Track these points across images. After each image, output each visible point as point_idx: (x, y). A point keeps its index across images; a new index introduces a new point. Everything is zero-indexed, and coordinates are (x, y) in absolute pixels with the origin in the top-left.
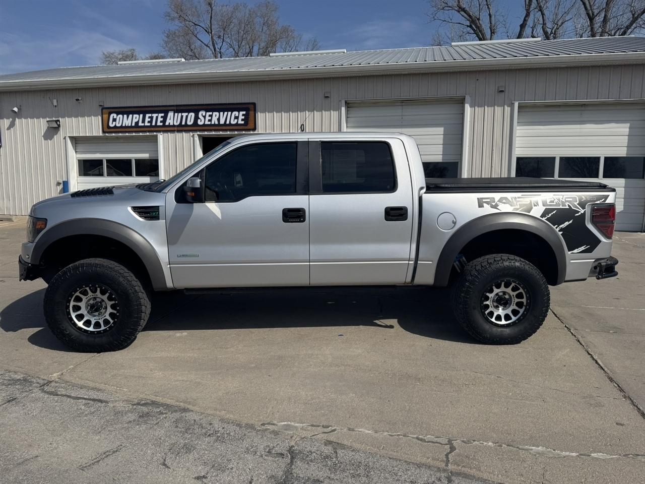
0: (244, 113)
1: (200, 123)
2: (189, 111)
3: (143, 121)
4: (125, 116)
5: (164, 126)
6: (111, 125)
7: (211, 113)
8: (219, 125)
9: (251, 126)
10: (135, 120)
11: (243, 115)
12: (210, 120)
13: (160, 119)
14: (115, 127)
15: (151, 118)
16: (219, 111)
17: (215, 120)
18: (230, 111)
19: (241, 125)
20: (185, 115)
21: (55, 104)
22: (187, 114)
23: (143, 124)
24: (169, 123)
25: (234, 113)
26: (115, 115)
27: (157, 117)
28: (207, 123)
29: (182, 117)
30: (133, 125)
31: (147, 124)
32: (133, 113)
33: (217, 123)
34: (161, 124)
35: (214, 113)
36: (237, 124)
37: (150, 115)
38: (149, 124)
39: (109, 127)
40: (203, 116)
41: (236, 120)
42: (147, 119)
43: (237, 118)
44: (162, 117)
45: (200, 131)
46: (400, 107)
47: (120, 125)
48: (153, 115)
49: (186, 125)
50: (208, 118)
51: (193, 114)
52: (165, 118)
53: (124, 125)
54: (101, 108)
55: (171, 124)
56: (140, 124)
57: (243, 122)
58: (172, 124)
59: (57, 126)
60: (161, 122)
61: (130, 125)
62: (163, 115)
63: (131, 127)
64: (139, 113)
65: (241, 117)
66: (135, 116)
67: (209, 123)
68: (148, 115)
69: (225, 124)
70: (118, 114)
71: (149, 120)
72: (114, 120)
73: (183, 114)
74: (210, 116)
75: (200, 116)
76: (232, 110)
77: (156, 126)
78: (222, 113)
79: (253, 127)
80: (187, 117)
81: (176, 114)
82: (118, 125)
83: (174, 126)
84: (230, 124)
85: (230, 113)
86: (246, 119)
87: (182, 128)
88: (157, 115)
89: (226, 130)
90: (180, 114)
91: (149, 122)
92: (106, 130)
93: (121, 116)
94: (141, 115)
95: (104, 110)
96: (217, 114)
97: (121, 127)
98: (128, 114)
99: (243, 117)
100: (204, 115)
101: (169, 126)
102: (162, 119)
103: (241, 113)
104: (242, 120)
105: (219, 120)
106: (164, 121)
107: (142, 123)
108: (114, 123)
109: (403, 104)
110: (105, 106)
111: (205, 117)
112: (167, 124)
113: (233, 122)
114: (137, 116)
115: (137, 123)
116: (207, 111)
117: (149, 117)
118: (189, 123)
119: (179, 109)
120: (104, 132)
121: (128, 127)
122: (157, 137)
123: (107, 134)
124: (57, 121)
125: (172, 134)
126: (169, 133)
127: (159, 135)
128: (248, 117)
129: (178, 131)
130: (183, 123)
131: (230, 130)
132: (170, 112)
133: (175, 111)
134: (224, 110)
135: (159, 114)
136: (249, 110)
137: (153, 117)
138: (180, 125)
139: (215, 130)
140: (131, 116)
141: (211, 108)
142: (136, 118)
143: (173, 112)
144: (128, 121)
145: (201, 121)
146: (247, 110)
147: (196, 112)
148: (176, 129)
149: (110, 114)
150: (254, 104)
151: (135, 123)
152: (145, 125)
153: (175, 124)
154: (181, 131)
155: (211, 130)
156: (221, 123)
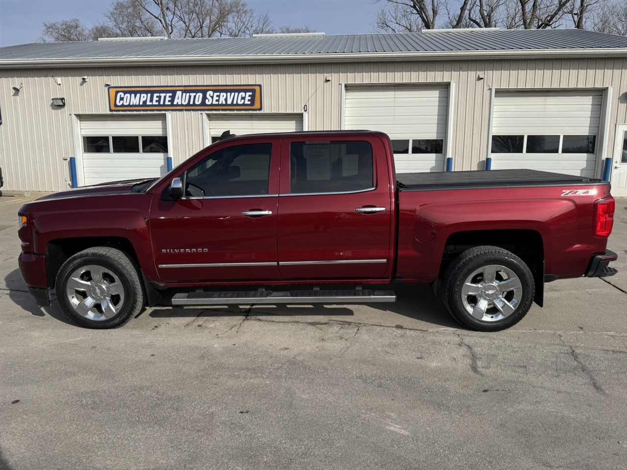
0: (251, 94)
1: (207, 102)
2: (197, 92)
3: (151, 100)
4: (133, 95)
5: (172, 105)
6: (118, 103)
7: (218, 94)
8: (226, 105)
9: (257, 106)
10: (143, 99)
11: (249, 96)
13: (168, 99)
14: (123, 105)
15: (159, 97)
16: (226, 91)
17: (222, 100)
18: (237, 92)
19: (247, 105)
20: (193, 95)
21: (59, 82)
22: (195, 94)
23: (151, 103)
24: (178, 103)
25: (241, 94)
26: (122, 94)
27: (165, 97)
28: (215, 102)
29: (190, 97)
30: (141, 103)
31: (155, 103)
32: (141, 92)
33: (224, 103)
34: (170, 103)
35: (222, 94)
36: (244, 105)
37: (158, 95)
38: (157, 103)
39: (116, 105)
40: (211, 97)
41: (243, 101)
42: (155, 99)
43: (243, 98)
44: (170, 97)
45: (208, 110)
46: (394, 91)
47: (128, 103)
48: (161, 94)
49: (194, 105)
50: (215, 98)
51: (201, 95)
52: (173, 98)
53: (131, 104)
55: (179, 104)
56: (148, 103)
57: (249, 103)
58: (180, 104)
59: (61, 104)
60: (169, 101)
61: (137, 104)
62: (171, 94)
63: (139, 106)
64: (146, 92)
65: (248, 98)
66: (142, 95)
67: (217, 103)
68: (155, 95)
69: (232, 104)
70: (125, 93)
71: (157, 99)
72: (122, 99)
73: (191, 94)
74: (217, 96)
75: (208, 96)
76: (239, 91)
77: (164, 105)
78: (229, 94)
79: (259, 107)
80: (195, 97)
81: (184, 94)
82: (125, 104)
83: (182, 105)
84: (237, 105)
85: (237, 94)
86: (252, 100)
87: (190, 107)
88: (165, 94)
89: (233, 110)
90: (188, 94)
91: (157, 101)
92: (113, 108)
93: (128, 95)
94: (149, 95)
95: (110, 90)
96: (225, 94)
97: (129, 105)
98: (136, 93)
99: (250, 98)
100: (212, 95)
101: (177, 105)
102: (170, 99)
103: (248, 94)
104: (249, 100)
105: (226, 100)
106: (172, 101)
107: (150, 102)
108: (122, 102)
109: (396, 88)
110: (112, 86)
111: (212, 97)
112: (175, 103)
113: (239, 102)
114: (145, 95)
115: (145, 102)
116: (214, 91)
117: (157, 97)
118: (197, 103)
120: (111, 110)
121: (136, 106)
122: (165, 115)
123: (114, 113)
124: (62, 99)
125: (180, 113)
126: (177, 112)
127: (167, 113)
128: (255, 98)
129: (186, 110)
130: (191, 103)
131: (238, 110)
132: (178, 92)
133: (183, 92)
134: (231, 91)
135: (167, 94)
136: (254, 91)
137: (161, 96)
138: (188, 104)
139: (223, 110)
140: (138, 95)
141: (219, 89)
142: (144, 97)
143: (181, 92)
144: (135, 100)
145: (209, 101)
146: (253, 91)
147: (204, 93)
148: (184, 108)
149: (117, 92)
150: (260, 86)
151: (143, 101)
152: (153, 104)
153: (183, 103)
154: (190, 110)
155: (219, 110)
156: (228, 103)
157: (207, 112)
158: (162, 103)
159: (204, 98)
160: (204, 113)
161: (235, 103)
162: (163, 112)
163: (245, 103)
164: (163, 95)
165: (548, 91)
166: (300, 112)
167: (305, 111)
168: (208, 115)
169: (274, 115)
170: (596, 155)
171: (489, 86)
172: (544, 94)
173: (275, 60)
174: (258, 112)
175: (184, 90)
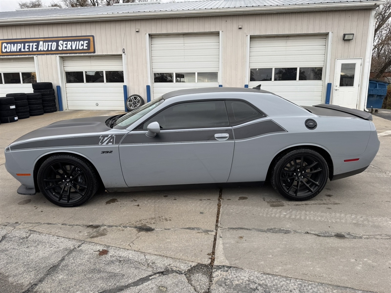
0: (87, 42)
1: (60, 49)
3: (24, 48)
4: (12, 45)
6: (4, 51)
7: (66, 43)
8: (72, 50)
9: (92, 50)
10: (19, 48)
11: (86, 43)
13: (34, 47)
15: (29, 46)
16: (71, 41)
17: (69, 47)
18: (78, 41)
20: (50, 44)
22: (51, 43)
23: (24, 50)
24: (41, 49)
25: (81, 42)
26: (5, 44)
27: (33, 46)
28: (64, 49)
29: (48, 45)
30: (18, 50)
32: (17, 43)
33: (70, 48)
34: (36, 50)
35: (69, 43)
36: (83, 49)
37: (28, 44)
38: (28, 50)
39: (2, 52)
40: (61, 44)
41: (82, 47)
42: (27, 47)
43: (82, 45)
44: (36, 45)
46: (183, 38)
47: (9, 51)
48: (30, 44)
49: (51, 50)
50: (65, 46)
51: (55, 43)
52: (38, 46)
53: (12, 51)
55: (42, 50)
56: (22, 50)
57: (87, 48)
58: (43, 50)
60: (35, 48)
61: (16, 51)
62: (36, 44)
63: (17, 52)
64: (21, 43)
65: (85, 45)
66: (18, 45)
67: (66, 49)
68: (26, 44)
69: (76, 50)
70: (7, 43)
71: (28, 47)
72: (6, 48)
73: (49, 43)
74: (66, 44)
75: (60, 44)
76: (80, 40)
77: (32, 51)
78: (73, 42)
80: (51, 45)
81: (45, 43)
82: (8, 51)
83: (44, 51)
84: (79, 49)
85: (78, 42)
87: (49, 52)
88: (32, 44)
89: (76, 53)
90: (47, 43)
91: (28, 49)
92: (1, 54)
93: (9, 45)
94: (23, 44)
97: (10, 52)
98: (14, 43)
99: (87, 45)
100: (62, 43)
101: (41, 51)
102: (36, 47)
104: (86, 46)
105: (71, 46)
106: (37, 48)
107: (23, 49)
108: (6, 49)
109: (184, 36)
111: (62, 45)
112: (39, 50)
113: (80, 48)
114: (20, 45)
115: (20, 49)
116: (64, 41)
117: (28, 46)
118: (53, 49)
119: (46, 40)
122: (33, 58)
123: (1, 57)
125: (43, 56)
126: (41, 55)
127: (35, 57)
128: (90, 44)
129: (47, 54)
130: (50, 49)
131: (79, 53)
132: (40, 42)
133: (44, 42)
134: (74, 40)
135: (34, 44)
136: (90, 40)
137: (30, 45)
138: (48, 50)
139: (70, 53)
140: (16, 45)
141: (66, 39)
142: (19, 46)
143: (42, 42)
144: (14, 48)
145: (60, 48)
146: (89, 40)
147: (57, 42)
148: (45, 53)
149: (2, 43)
150: (93, 36)
151: (19, 49)
152: (26, 50)
153: (44, 50)
154: (49, 54)
155: (67, 53)
156: (73, 49)
157: (59, 55)
158: (31, 50)
159: (58, 46)
161: (77, 48)
162: (32, 56)
163: (84, 48)
164: (31, 44)
165: (288, 36)
166: (120, 54)
167: (124, 53)
168: (61, 57)
169: (104, 56)
171: (246, 34)
172: (285, 38)
173: (99, 18)
174: (92, 54)
175: (44, 40)
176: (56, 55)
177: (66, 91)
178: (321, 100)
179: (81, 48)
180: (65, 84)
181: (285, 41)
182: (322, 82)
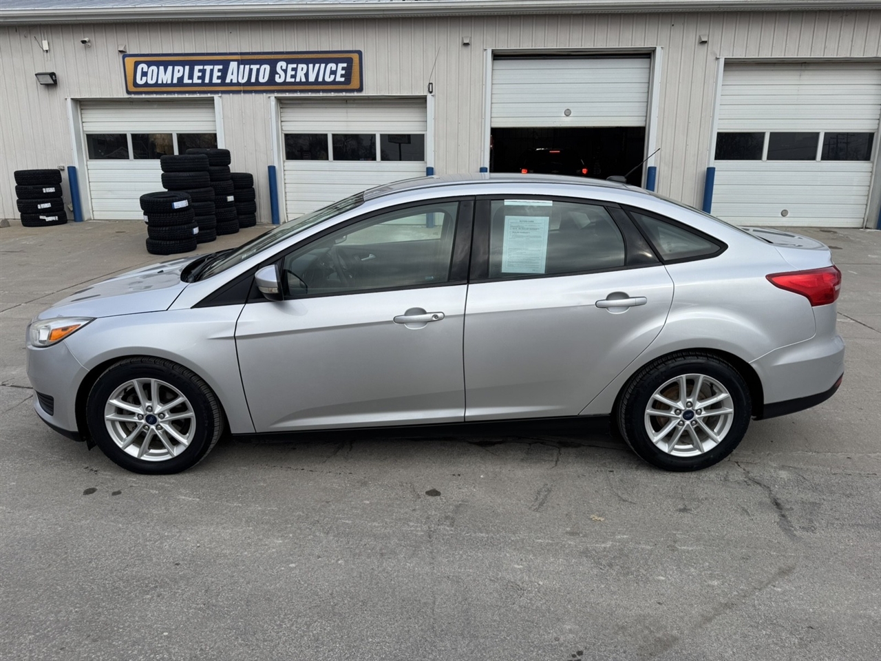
0: (345, 65)
1: (278, 79)
2: (261, 62)
3: (191, 77)
4: (162, 68)
5: (223, 84)
6: (139, 81)
7: (295, 66)
8: (307, 83)
9: (355, 83)
10: (177, 75)
11: (343, 69)
12: (294, 76)
13: (216, 74)
14: (146, 85)
15: (203, 71)
16: (307, 62)
17: (301, 76)
18: (323, 63)
19: (340, 83)
20: (255, 67)
21: (46, 47)
22: (258, 66)
23: (190, 81)
24: (232, 80)
25: (330, 65)
26: (145, 67)
27: (212, 71)
28: (289, 79)
29: (251, 70)
30: (175, 81)
31: (196, 81)
32: (174, 64)
33: (304, 80)
34: (219, 81)
35: (300, 66)
36: (334, 82)
37: (201, 67)
38: (200, 81)
39: (136, 85)
40: (283, 70)
41: (333, 77)
42: (197, 74)
43: (333, 73)
44: (219, 70)
45: (278, 91)
47: (154, 81)
48: (206, 67)
49: (257, 83)
51: (268, 67)
52: (224, 72)
53: (160, 82)
54: (121, 56)
55: (233, 82)
56: (186, 81)
57: (343, 79)
58: (236, 82)
59: (51, 82)
60: (218, 77)
61: (169, 82)
62: (221, 67)
63: (172, 85)
64: (183, 64)
65: (340, 72)
66: (177, 68)
67: (293, 80)
68: (197, 68)
69: (316, 82)
70: (149, 64)
71: (200, 74)
72: (144, 74)
73: (252, 66)
74: (293, 69)
75: (279, 70)
76: (327, 61)
77: (211, 84)
78: (311, 66)
79: (357, 86)
80: (258, 70)
81: (242, 67)
82: (150, 82)
83: (238, 84)
84: (324, 83)
85: (323, 65)
86: (348, 75)
87: (251, 87)
88: (212, 67)
89: (318, 91)
90: (247, 67)
91: (199, 78)
92: (132, 88)
93: (154, 68)
94: (187, 68)
95: (126, 59)
96: (305, 66)
97: (156, 85)
98: (166, 64)
99: (343, 72)
100: (284, 68)
101: (231, 84)
102: (220, 74)
103: (341, 65)
104: (342, 76)
105: (307, 75)
106: (223, 77)
107: (189, 79)
108: (144, 78)
110: (128, 53)
111: (285, 71)
112: (228, 81)
113: (327, 79)
114: (181, 68)
115: (181, 79)
116: (289, 62)
117: (200, 71)
118: (261, 80)
119: (246, 59)
120: (128, 92)
121: (167, 85)
122: (212, 100)
123: (133, 96)
124: (52, 75)
125: (236, 97)
126: (231, 95)
127: (216, 97)
128: (351, 72)
129: (245, 92)
130: (253, 80)
131: (324, 91)
132: (231, 63)
133: (240, 62)
134: (314, 61)
135: (215, 66)
136: (351, 62)
137: (206, 70)
138: (249, 83)
139: (301, 91)
140: (170, 68)
141: (295, 58)
142: (179, 71)
143: (236, 63)
144: (165, 76)
145: (280, 77)
146: (349, 61)
147: (273, 64)
148: (241, 88)
149: (137, 64)
150: (360, 53)
151: (178, 78)
152: (194, 82)
153: (240, 81)
154: (251, 92)
155: (295, 91)
156: (310, 80)
157: (276, 95)
158: (207, 81)
159: (273, 72)
160: (273, 96)
161: (320, 79)
162: (209, 95)
163: (337, 80)
164: (208, 68)
165: (805, 63)
166: (422, 94)
167: (431, 92)
168: (278, 99)
169: (381, 99)
170: (873, 163)
171: (715, 54)
172: (799, 68)
173: (383, 10)
174: (356, 94)
175: (242, 60)
176: (269, 95)
177: (285, 179)
178: (867, 205)
179: (329, 79)
180: (284, 162)
181: (798, 73)
182: (871, 164)
